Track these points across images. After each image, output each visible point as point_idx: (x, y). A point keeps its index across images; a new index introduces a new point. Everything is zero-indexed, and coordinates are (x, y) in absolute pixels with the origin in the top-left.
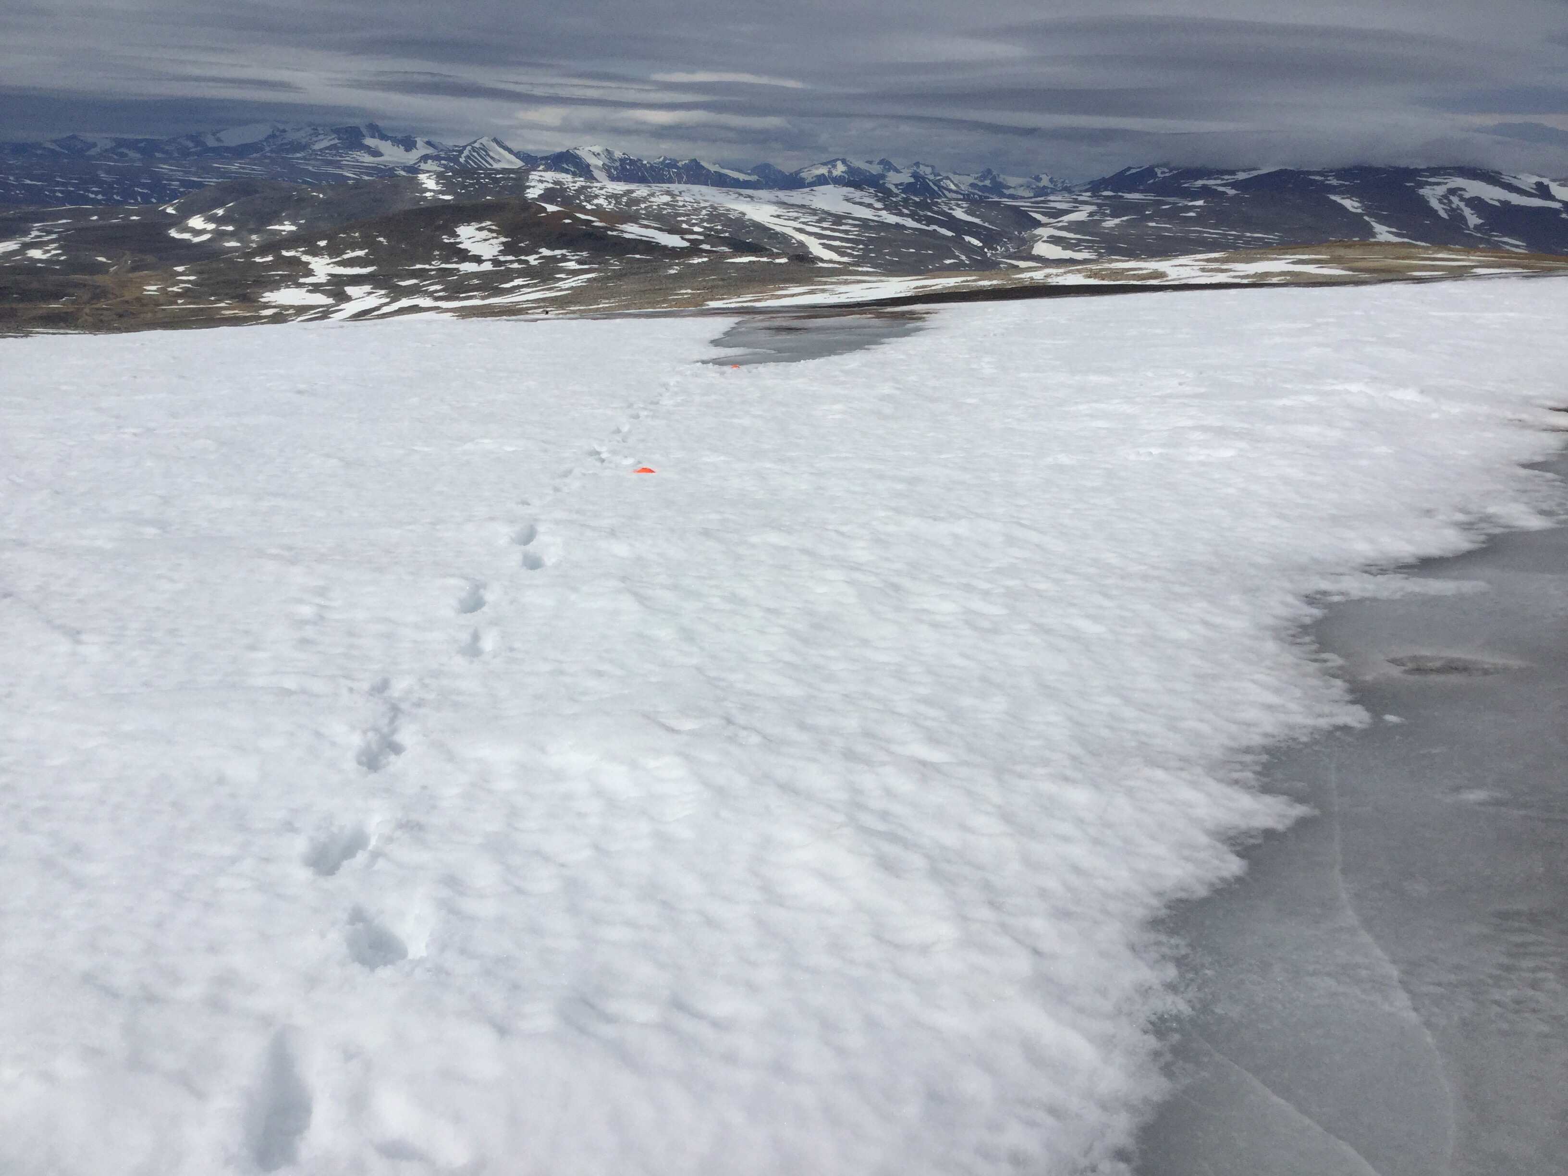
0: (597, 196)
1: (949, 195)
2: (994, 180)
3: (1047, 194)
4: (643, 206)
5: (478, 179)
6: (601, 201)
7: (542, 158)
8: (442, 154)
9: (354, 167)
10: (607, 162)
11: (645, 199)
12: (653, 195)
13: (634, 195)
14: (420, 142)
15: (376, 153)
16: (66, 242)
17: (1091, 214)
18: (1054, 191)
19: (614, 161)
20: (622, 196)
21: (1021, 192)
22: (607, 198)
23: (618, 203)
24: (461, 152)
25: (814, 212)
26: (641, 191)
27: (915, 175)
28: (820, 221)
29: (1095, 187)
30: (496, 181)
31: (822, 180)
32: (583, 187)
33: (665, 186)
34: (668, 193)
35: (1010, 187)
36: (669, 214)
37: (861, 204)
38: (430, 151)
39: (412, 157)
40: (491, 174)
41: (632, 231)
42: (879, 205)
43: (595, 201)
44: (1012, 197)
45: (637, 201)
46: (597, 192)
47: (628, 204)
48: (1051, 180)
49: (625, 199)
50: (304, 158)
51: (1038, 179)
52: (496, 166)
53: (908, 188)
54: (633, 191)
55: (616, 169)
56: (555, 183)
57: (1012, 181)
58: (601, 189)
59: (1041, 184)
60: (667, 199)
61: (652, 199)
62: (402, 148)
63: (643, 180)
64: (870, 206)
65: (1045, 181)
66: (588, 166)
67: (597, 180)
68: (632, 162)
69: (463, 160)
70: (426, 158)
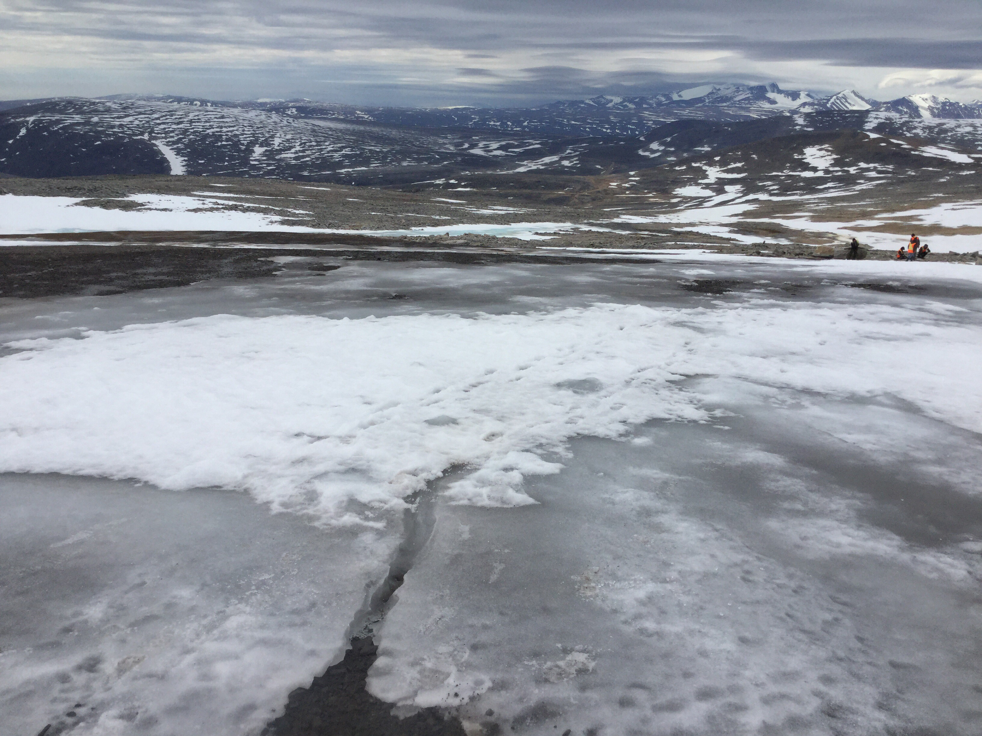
0: (915, 128)
4: (949, 134)
5: (832, 118)
6: (919, 131)
7: (885, 103)
8: (816, 102)
9: (757, 111)
10: (932, 104)
11: (952, 130)
12: (959, 126)
13: (945, 126)
14: (803, 95)
15: (773, 102)
16: (582, 157)
19: (938, 103)
20: (935, 127)
22: (924, 128)
23: (931, 132)
24: (829, 100)
26: (950, 123)
30: (845, 118)
32: (907, 122)
33: (970, 121)
34: (972, 125)
36: (969, 140)
38: (809, 100)
39: (795, 104)
40: (842, 113)
41: (931, 151)
43: (914, 131)
45: (946, 131)
46: (917, 125)
47: (939, 133)
49: (936, 130)
50: (728, 106)
52: (851, 108)
54: (944, 124)
55: (937, 109)
56: (887, 119)
58: (920, 122)
60: (970, 129)
61: (958, 129)
62: (790, 98)
63: (957, 116)
66: (917, 107)
67: (920, 116)
68: (951, 104)
69: (828, 105)
70: (804, 105)
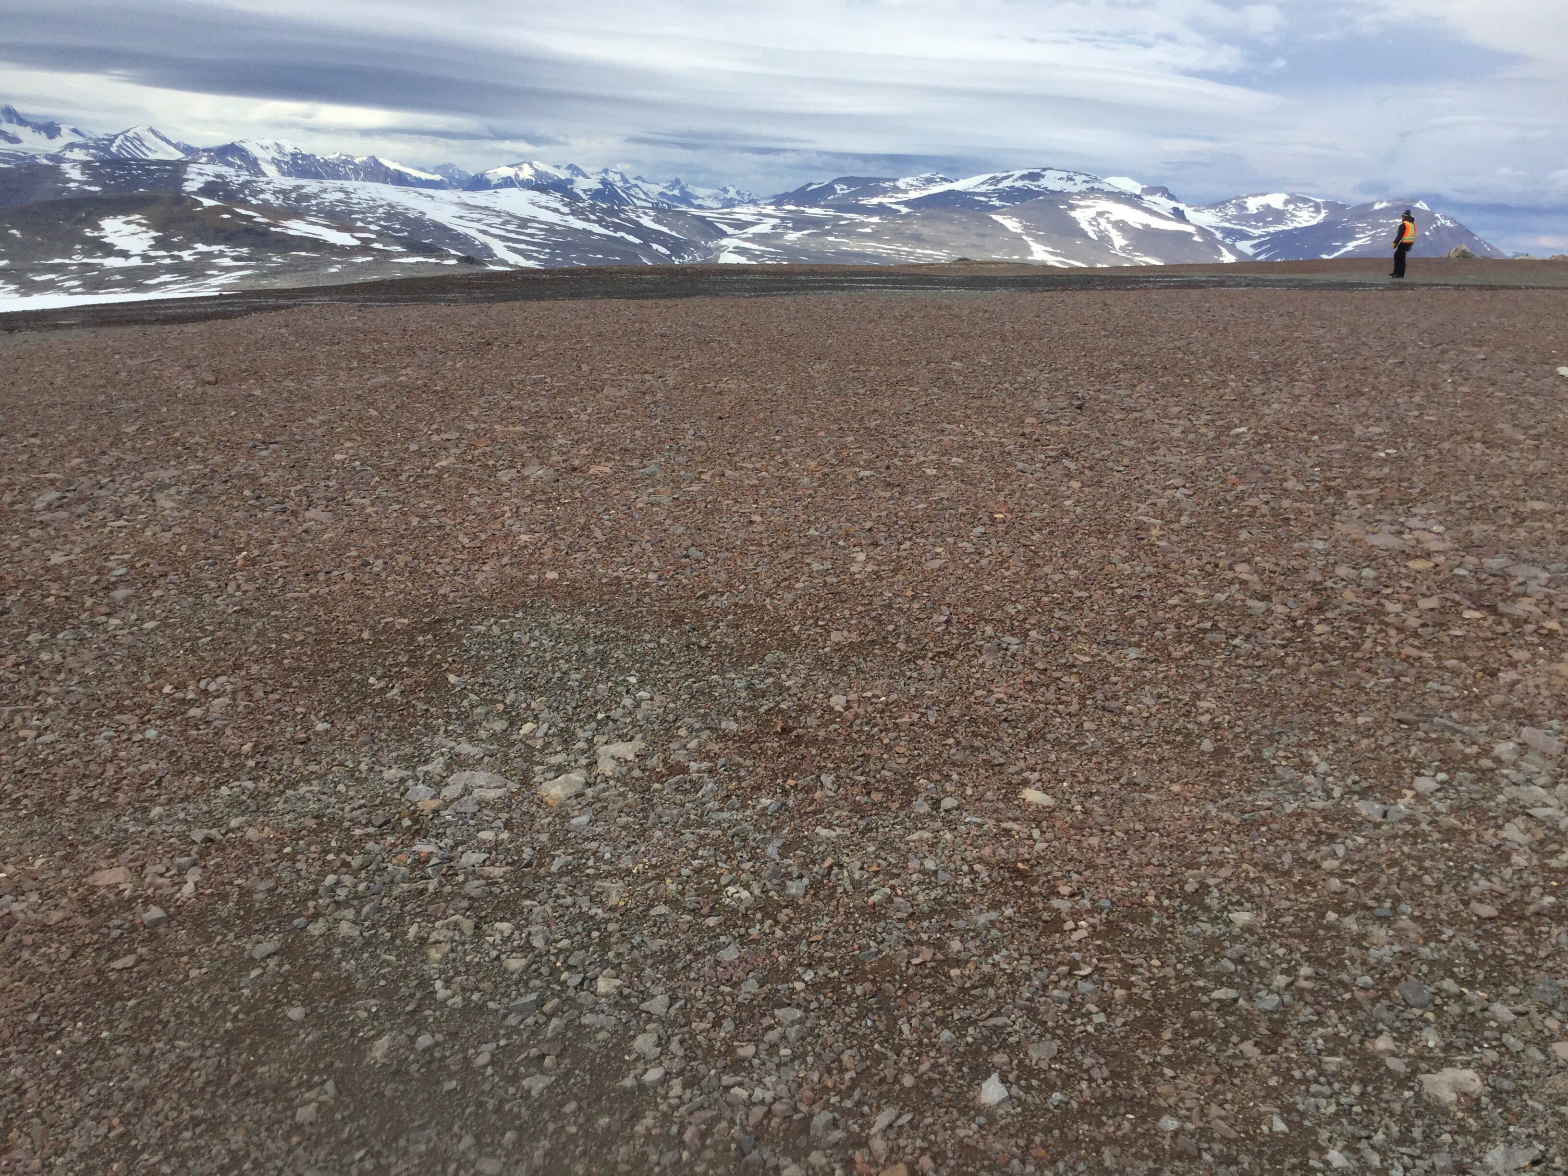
0: (262, 191)
1: (638, 203)
2: (682, 190)
3: (734, 206)
4: (314, 202)
5: (130, 170)
6: (268, 196)
7: (204, 150)
8: (91, 143)
10: (277, 156)
11: (316, 196)
12: (325, 191)
13: (304, 191)
14: (65, 130)
15: (14, 140)
17: (774, 227)
18: (741, 203)
19: (284, 155)
20: (291, 191)
21: (708, 203)
22: (275, 193)
23: (286, 198)
24: (112, 141)
25: (498, 214)
26: (311, 186)
27: (604, 182)
28: (505, 223)
29: (779, 201)
30: (150, 173)
31: (508, 183)
32: (248, 182)
33: (339, 183)
34: (342, 190)
35: (697, 198)
36: (342, 211)
37: (547, 208)
38: (77, 139)
39: (55, 146)
40: (143, 164)
41: (297, 228)
42: (566, 210)
43: (261, 196)
44: (700, 207)
45: (307, 197)
46: (264, 187)
47: (297, 200)
48: (738, 192)
49: (294, 195)
51: (725, 191)
52: (152, 157)
53: (596, 195)
54: (303, 187)
55: (286, 163)
56: (217, 176)
57: (700, 192)
58: (268, 183)
59: (728, 196)
60: (341, 196)
61: (324, 195)
62: (44, 134)
63: (317, 176)
64: (556, 210)
65: (732, 194)
66: (256, 159)
67: (264, 175)
68: (304, 157)
69: (114, 149)
70: (71, 146)
